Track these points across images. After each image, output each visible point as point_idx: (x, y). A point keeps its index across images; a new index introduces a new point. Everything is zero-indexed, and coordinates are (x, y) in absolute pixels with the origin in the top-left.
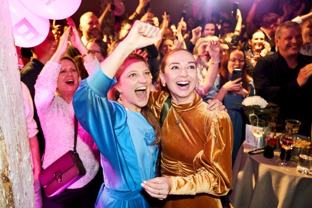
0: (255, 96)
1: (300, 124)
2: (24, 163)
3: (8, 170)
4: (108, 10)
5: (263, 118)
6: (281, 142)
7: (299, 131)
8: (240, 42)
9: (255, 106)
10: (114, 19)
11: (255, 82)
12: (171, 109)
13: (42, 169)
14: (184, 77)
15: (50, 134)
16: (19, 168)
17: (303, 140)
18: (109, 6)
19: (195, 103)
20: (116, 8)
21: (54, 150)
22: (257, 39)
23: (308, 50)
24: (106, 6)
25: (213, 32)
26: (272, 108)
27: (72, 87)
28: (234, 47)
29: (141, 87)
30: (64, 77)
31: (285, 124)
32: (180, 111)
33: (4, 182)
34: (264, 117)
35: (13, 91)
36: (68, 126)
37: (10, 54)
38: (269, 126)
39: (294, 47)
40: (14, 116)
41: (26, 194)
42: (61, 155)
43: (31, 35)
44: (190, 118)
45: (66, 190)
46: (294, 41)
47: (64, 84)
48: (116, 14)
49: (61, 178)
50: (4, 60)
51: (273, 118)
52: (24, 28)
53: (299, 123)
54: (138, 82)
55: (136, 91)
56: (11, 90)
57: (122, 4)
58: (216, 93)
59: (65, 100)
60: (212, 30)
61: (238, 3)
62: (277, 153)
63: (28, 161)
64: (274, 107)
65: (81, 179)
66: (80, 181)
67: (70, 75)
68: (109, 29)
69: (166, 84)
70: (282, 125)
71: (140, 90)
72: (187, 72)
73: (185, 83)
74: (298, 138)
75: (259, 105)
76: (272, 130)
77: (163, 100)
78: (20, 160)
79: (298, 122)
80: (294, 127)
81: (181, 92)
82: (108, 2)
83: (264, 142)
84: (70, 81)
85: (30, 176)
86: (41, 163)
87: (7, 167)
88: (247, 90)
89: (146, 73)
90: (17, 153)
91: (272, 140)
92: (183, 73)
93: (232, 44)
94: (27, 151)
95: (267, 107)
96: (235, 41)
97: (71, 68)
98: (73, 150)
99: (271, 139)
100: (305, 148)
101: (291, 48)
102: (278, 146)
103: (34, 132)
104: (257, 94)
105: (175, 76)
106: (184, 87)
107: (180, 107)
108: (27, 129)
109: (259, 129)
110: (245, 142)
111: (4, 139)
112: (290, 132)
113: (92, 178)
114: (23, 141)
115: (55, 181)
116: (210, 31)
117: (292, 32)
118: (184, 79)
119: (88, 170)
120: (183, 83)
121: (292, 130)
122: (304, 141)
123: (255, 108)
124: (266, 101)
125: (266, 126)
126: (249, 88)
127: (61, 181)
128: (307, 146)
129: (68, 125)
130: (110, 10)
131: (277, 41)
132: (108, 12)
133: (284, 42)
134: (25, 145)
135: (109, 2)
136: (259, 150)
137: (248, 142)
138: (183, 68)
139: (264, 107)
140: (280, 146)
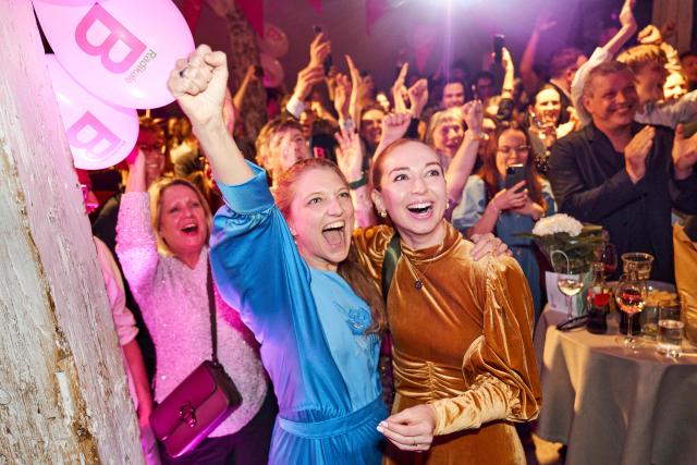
0: (557, 215)
1: (652, 259)
2: (116, 399)
3: (85, 414)
4: (251, 78)
5: (578, 256)
6: (618, 300)
7: (651, 273)
8: (515, 112)
9: (559, 233)
10: (265, 95)
11: (553, 188)
12: (400, 259)
13: (154, 405)
14: (421, 194)
15: (163, 331)
16: (108, 408)
17: (661, 290)
18: (251, 70)
19: (449, 243)
20: (266, 73)
21: (173, 362)
22: (545, 104)
23: (649, 114)
24: (245, 71)
25: (461, 99)
26: (592, 236)
27: (195, 237)
28: (506, 123)
29: (334, 222)
30: (177, 221)
31: (621, 264)
32: (419, 263)
33: (80, 441)
34: (579, 253)
35: (81, 259)
36: (196, 313)
37: (66, 186)
38: (591, 269)
39: (621, 111)
40: (86, 307)
41: (127, 458)
42: (189, 372)
43: (105, 144)
44: (441, 274)
45: (206, 441)
46: (620, 99)
47: (178, 233)
48: (267, 84)
49: (194, 417)
50: (57, 199)
51: (597, 254)
52: (89, 133)
53: (648, 259)
54: (327, 213)
55: (324, 231)
56: (76, 257)
57: (277, 63)
58: (480, 217)
59: (184, 262)
60: (459, 95)
61: (502, 36)
62: (613, 322)
63: (124, 393)
64: (596, 233)
65: (234, 415)
66: (232, 420)
67: (188, 214)
68: (258, 115)
69: (387, 211)
70: (616, 266)
71: (331, 229)
72: (425, 184)
73: (423, 206)
74: (650, 288)
75: (566, 231)
76: (598, 277)
77: (383, 243)
78: (109, 392)
79: (647, 256)
80: (640, 267)
81: (419, 225)
82: (249, 61)
83: (585, 302)
84: (189, 226)
85: (132, 423)
86: (152, 393)
87: (84, 409)
88: (541, 205)
89: (342, 195)
90: (101, 380)
91: (600, 297)
92: (419, 187)
93: (500, 117)
94: (119, 374)
95: (584, 234)
96: (506, 112)
97: (189, 202)
98: (210, 358)
99: (597, 296)
100: (668, 307)
101: (615, 114)
102: (613, 307)
103: (130, 334)
104: (561, 211)
105: (402, 195)
106: (423, 214)
107: (418, 255)
108: (116, 327)
109: (572, 278)
110: (548, 308)
111: (71, 354)
112: (633, 278)
113: (256, 412)
114: (111, 355)
115: (184, 424)
116: (454, 99)
117: (615, 82)
118: (420, 198)
119: (245, 396)
120: (420, 206)
121: (637, 273)
122: (664, 293)
123: (560, 238)
124: (578, 223)
125: (585, 272)
126: (544, 200)
127: (195, 424)
128: (669, 302)
129: (195, 310)
130: (254, 78)
131: (588, 103)
132: (252, 83)
133: (601, 103)
134: (114, 360)
135: (251, 63)
136: (577, 319)
137: (554, 306)
138: (417, 176)
139: (577, 234)
140: (618, 307)
